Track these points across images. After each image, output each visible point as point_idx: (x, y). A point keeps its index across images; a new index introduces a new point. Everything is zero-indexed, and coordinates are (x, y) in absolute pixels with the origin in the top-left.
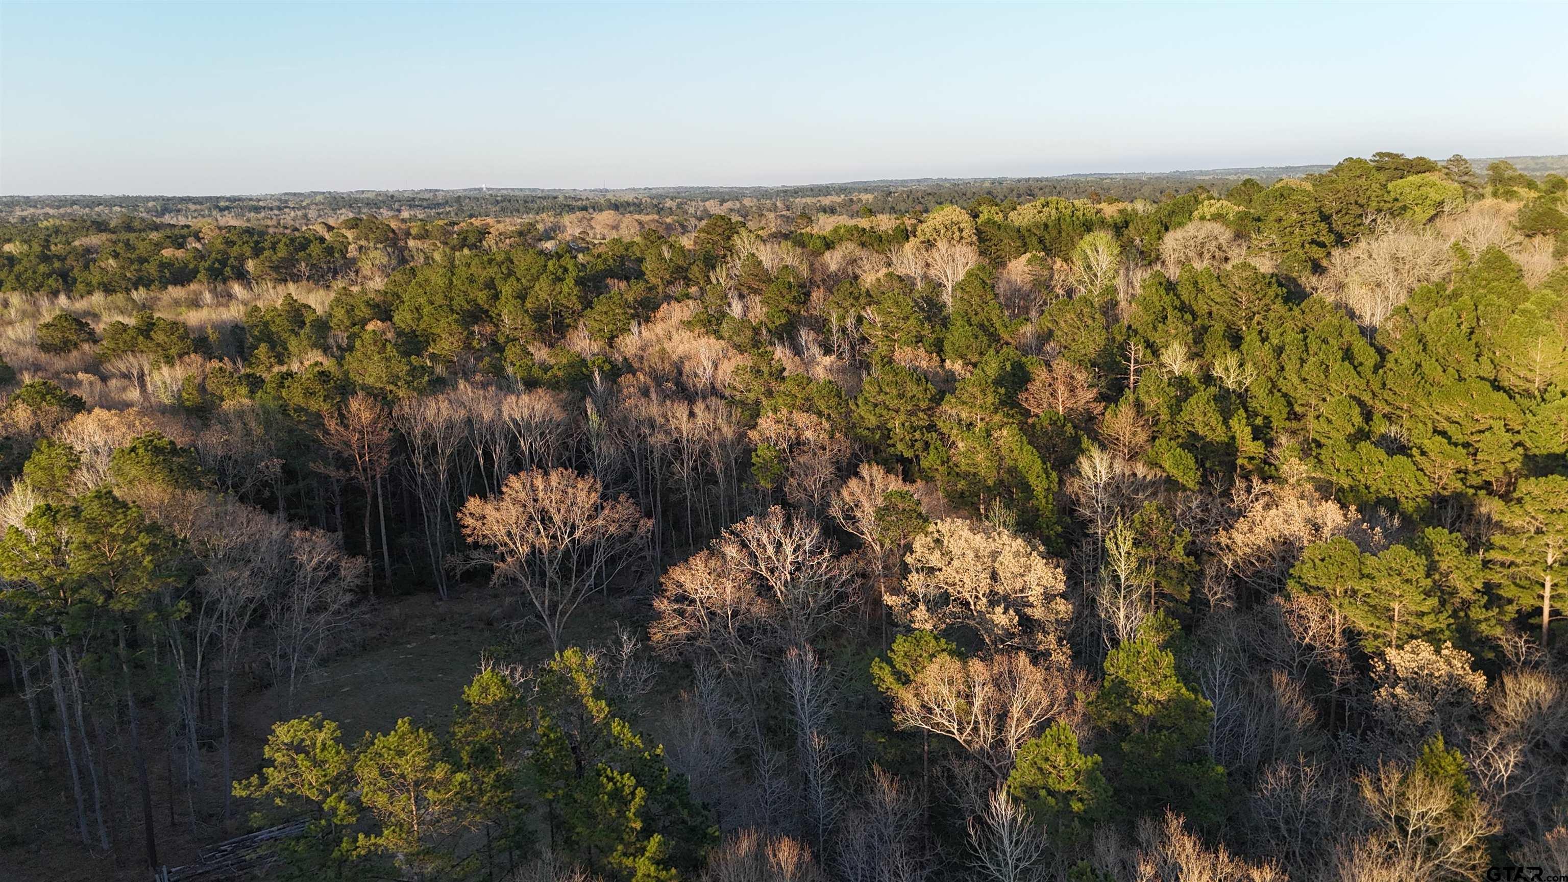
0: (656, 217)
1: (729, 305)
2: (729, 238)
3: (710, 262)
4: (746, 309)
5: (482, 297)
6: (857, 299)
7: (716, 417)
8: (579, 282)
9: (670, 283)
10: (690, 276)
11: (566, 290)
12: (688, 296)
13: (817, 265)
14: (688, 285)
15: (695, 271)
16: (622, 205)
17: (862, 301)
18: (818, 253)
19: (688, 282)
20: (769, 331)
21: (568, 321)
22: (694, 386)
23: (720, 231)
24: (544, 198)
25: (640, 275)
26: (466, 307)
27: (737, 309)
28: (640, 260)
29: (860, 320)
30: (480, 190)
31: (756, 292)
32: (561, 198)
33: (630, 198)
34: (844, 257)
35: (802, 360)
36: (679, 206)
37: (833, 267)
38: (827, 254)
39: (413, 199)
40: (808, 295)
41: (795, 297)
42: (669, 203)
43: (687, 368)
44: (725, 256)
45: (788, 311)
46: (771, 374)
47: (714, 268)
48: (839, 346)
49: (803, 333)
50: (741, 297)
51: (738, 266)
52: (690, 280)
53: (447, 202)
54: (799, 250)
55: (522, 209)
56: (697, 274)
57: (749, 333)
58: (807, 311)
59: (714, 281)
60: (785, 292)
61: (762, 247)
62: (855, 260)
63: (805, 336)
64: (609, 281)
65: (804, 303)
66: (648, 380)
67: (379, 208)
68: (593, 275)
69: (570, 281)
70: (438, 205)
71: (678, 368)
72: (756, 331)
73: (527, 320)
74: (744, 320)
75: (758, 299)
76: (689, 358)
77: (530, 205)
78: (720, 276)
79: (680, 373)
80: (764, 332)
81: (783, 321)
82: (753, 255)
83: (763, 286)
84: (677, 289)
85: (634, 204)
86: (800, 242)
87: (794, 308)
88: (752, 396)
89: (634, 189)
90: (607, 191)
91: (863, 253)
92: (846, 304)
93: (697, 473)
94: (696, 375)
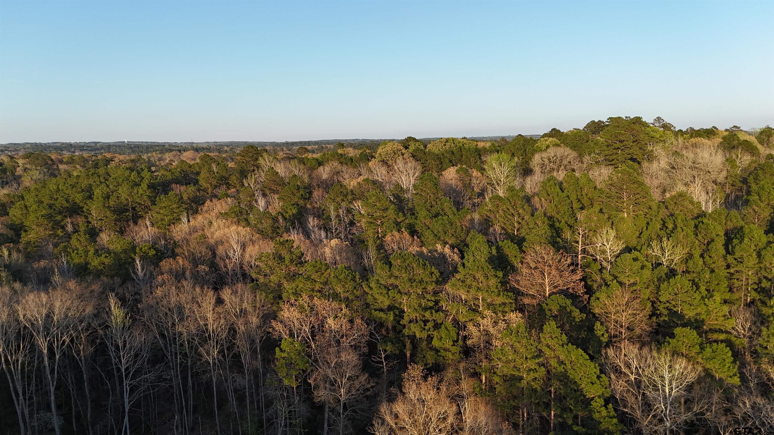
0: (217, 154)
1: (256, 201)
2: (257, 159)
3: (243, 174)
4: (268, 204)
5: (78, 198)
6: (346, 196)
7: (242, 300)
8: (151, 186)
9: (216, 187)
10: (230, 182)
11: (141, 191)
12: (227, 196)
13: (314, 175)
14: (229, 189)
15: (234, 179)
16: (200, 149)
17: (350, 197)
18: (312, 169)
19: (229, 186)
20: (285, 219)
21: (140, 213)
22: (226, 266)
23: (251, 155)
24: (158, 146)
25: (196, 182)
26: (66, 204)
27: (261, 203)
28: (198, 174)
29: (349, 211)
30: (124, 142)
31: (275, 192)
32: (167, 146)
33: (205, 146)
34: (331, 170)
35: (312, 242)
36: (231, 150)
37: (325, 176)
38: (321, 168)
39: (83, 146)
40: (311, 193)
41: (302, 195)
42: (226, 148)
43: (220, 250)
44: (254, 171)
45: (298, 205)
46: (292, 261)
47: (246, 177)
48: (336, 229)
49: (311, 219)
50: (264, 195)
51: (262, 176)
52: (230, 185)
53: (102, 148)
54: (302, 166)
55: (144, 151)
56: (235, 181)
57: (270, 221)
58: (311, 204)
59: (246, 185)
60: (295, 192)
61: (278, 165)
62: (339, 172)
63: (312, 222)
64: (173, 186)
65: (309, 199)
66: (186, 263)
67: (62, 151)
68: (162, 182)
69: (144, 186)
70: (97, 149)
71: (213, 250)
72: (275, 220)
73: (108, 213)
74: (266, 213)
75: (276, 196)
76: (222, 243)
77: (149, 150)
78: (250, 182)
79: (214, 255)
80: (281, 220)
81: (294, 211)
82: (273, 168)
83: (279, 188)
84: (221, 191)
85: (207, 149)
86: (302, 161)
87: (301, 202)
88: (273, 278)
89: (208, 142)
90: (193, 143)
91: (344, 168)
92: (339, 199)
93: (224, 356)
94: (228, 257)
